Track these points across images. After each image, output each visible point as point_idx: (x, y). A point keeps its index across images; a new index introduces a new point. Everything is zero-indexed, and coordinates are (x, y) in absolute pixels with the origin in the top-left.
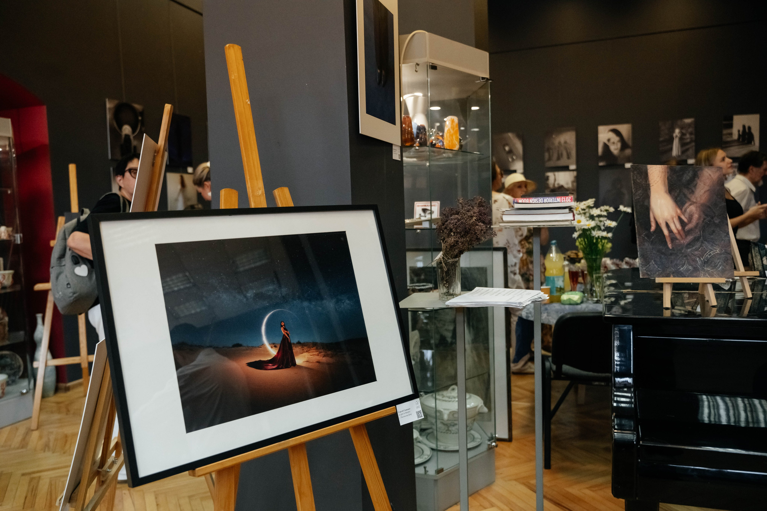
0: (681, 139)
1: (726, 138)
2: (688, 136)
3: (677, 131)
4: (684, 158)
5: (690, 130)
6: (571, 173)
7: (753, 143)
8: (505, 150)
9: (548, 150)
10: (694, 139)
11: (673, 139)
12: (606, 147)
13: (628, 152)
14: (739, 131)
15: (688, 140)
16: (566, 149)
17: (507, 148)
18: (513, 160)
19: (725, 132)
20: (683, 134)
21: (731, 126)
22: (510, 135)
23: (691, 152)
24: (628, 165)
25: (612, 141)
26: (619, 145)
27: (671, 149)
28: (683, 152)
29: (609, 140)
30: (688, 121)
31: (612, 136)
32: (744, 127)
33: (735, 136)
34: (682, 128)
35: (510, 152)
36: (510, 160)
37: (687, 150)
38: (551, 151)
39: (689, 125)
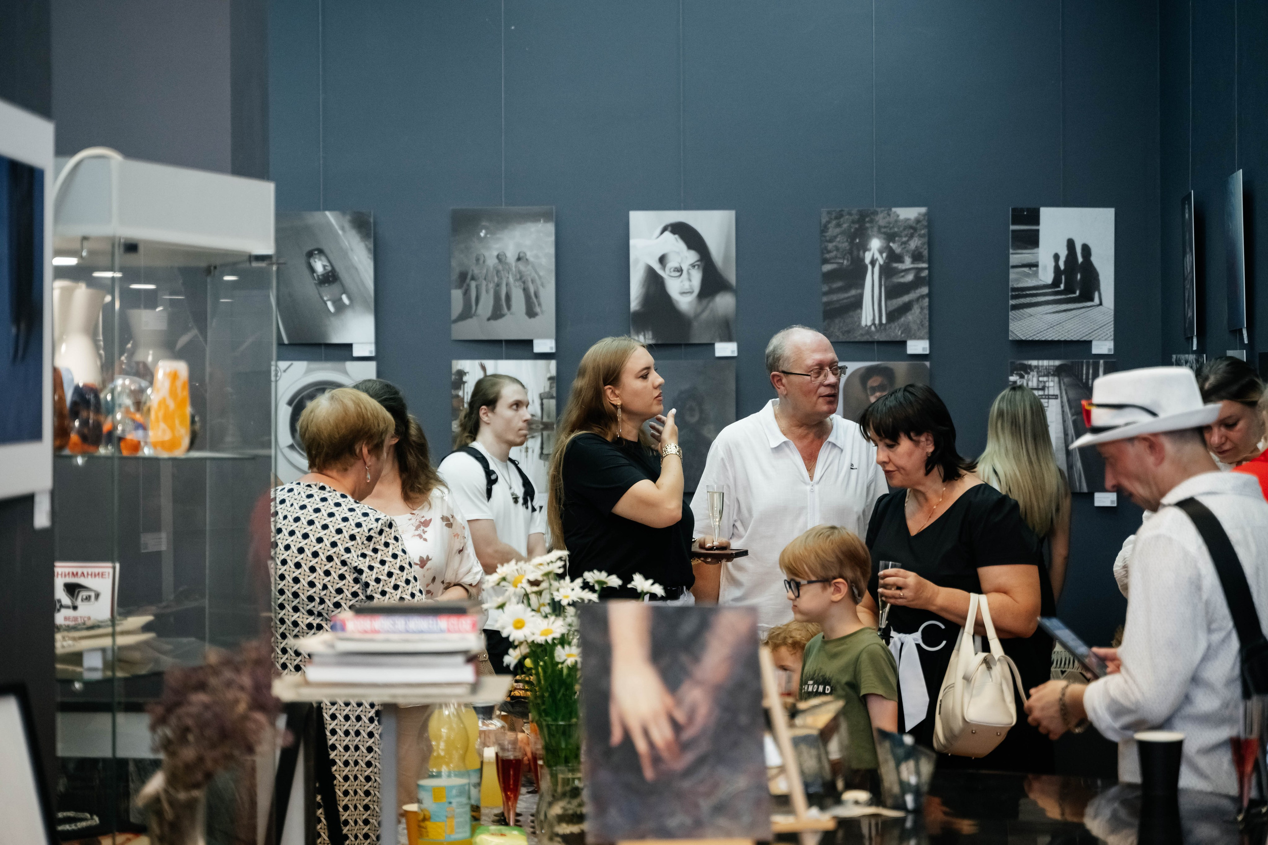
0: (887, 271)
1: (1018, 279)
2: (908, 263)
3: (876, 244)
4: (896, 333)
5: (914, 244)
6: (541, 363)
7: (1097, 301)
8: (312, 270)
9: (463, 278)
10: (925, 274)
11: (866, 267)
12: (654, 281)
13: (725, 303)
14: (1056, 257)
15: (910, 277)
16: (521, 278)
17: (319, 266)
18: (340, 307)
19: (1016, 258)
20: (893, 257)
21: (1031, 240)
22: (331, 217)
23: (915, 316)
24: (726, 349)
25: (672, 263)
26: (697, 277)
27: (858, 304)
28: (894, 315)
29: (662, 260)
30: (909, 214)
31: (674, 245)
32: (1071, 244)
33: (1046, 275)
34: (890, 237)
35: (331, 278)
36: (331, 307)
37: (906, 308)
38: (473, 284)
39: (912, 228)
